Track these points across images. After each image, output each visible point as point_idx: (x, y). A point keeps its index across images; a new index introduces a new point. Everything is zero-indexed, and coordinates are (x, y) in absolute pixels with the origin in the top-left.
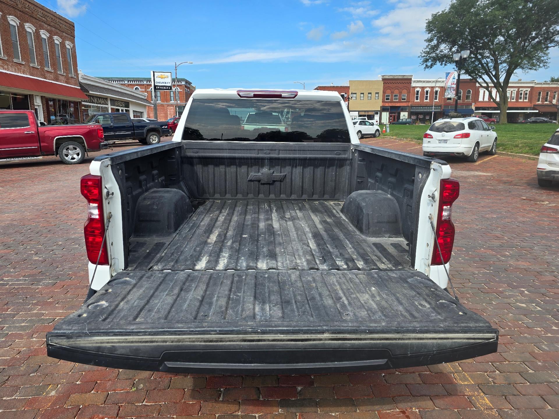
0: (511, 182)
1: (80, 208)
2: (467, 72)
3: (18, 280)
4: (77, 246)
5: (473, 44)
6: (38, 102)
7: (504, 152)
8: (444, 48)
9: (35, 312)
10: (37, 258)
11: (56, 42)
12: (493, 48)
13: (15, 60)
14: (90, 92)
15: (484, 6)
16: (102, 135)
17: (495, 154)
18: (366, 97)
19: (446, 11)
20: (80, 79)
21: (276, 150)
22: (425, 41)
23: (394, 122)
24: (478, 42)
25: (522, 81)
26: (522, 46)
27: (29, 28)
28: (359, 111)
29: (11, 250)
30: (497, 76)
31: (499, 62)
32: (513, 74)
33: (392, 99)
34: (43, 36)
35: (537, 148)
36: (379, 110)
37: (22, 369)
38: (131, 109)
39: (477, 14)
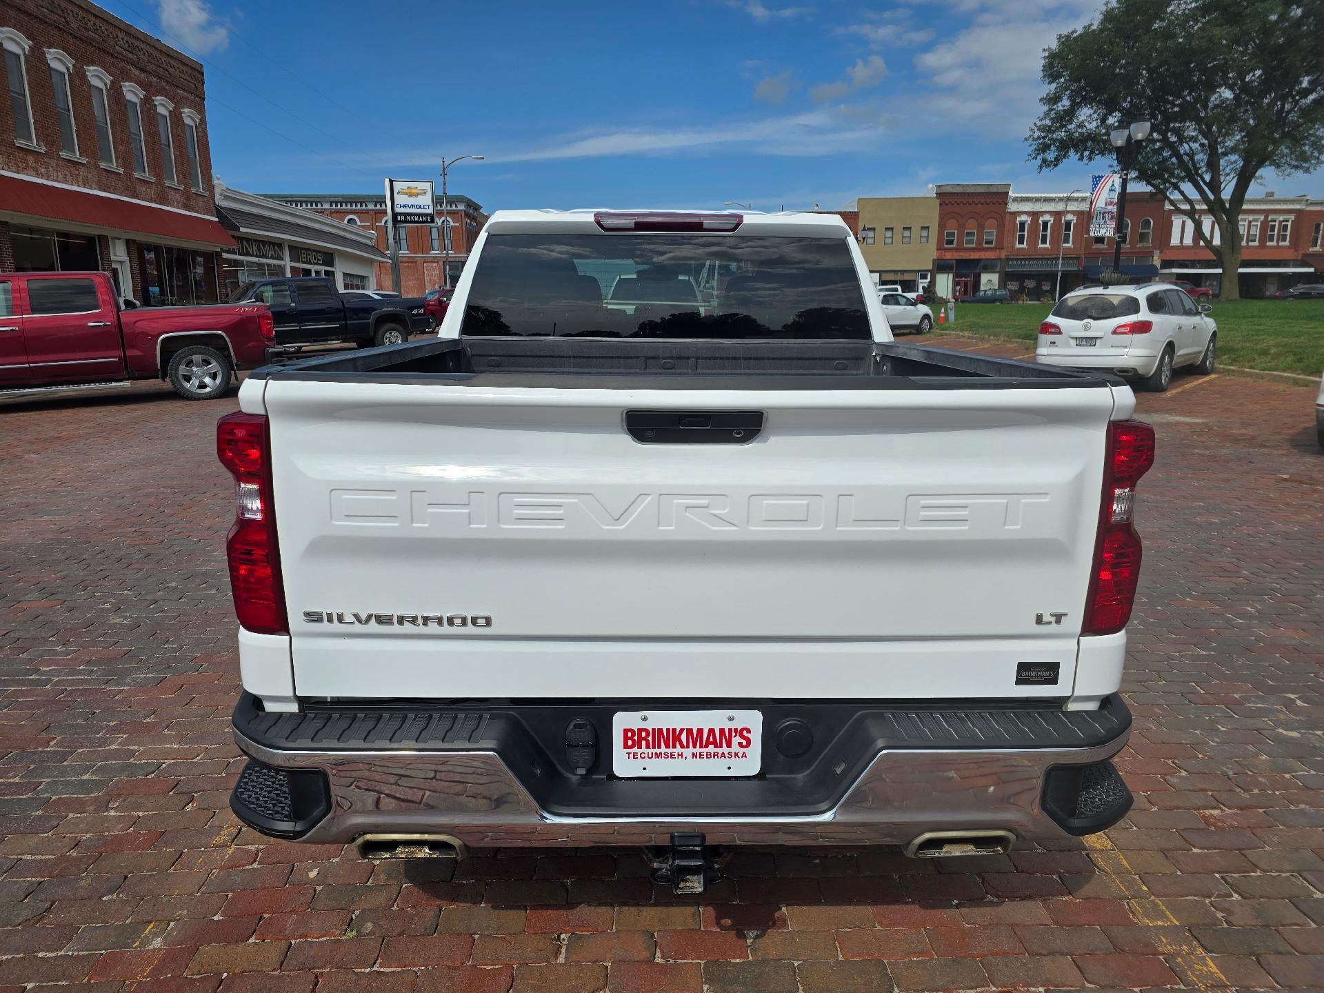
0: (1253, 437)
1: (220, 501)
2: (1143, 176)
3: (74, 672)
4: (213, 592)
5: (1158, 108)
6: (119, 253)
7: (1232, 367)
8: (1088, 118)
9: (113, 747)
10: (118, 621)
11: (161, 110)
12: (1206, 116)
13: (63, 154)
14: (242, 229)
15: (1184, 13)
16: (270, 331)
17: (1213, 371)
18: (897, 238)
19: (1094, 27)
20: (217, 197)
21: (688, 358)
22: (1041, 100)
23: (965, 298)
24: (1169, 102)
25: (1276, 197)
26: (1277, 111)
27: (97, 76)
28: (880, 272)
29: (57, 602)
30: (1215, 186)
31: (1220, 151)
32: (1253, 180)
33: (960, 242)
34: (130, 97)
35: (1313, 357)
36: (931, 268)
37: (82, 883)
38: (340, 269)
39: (1168, 35)
